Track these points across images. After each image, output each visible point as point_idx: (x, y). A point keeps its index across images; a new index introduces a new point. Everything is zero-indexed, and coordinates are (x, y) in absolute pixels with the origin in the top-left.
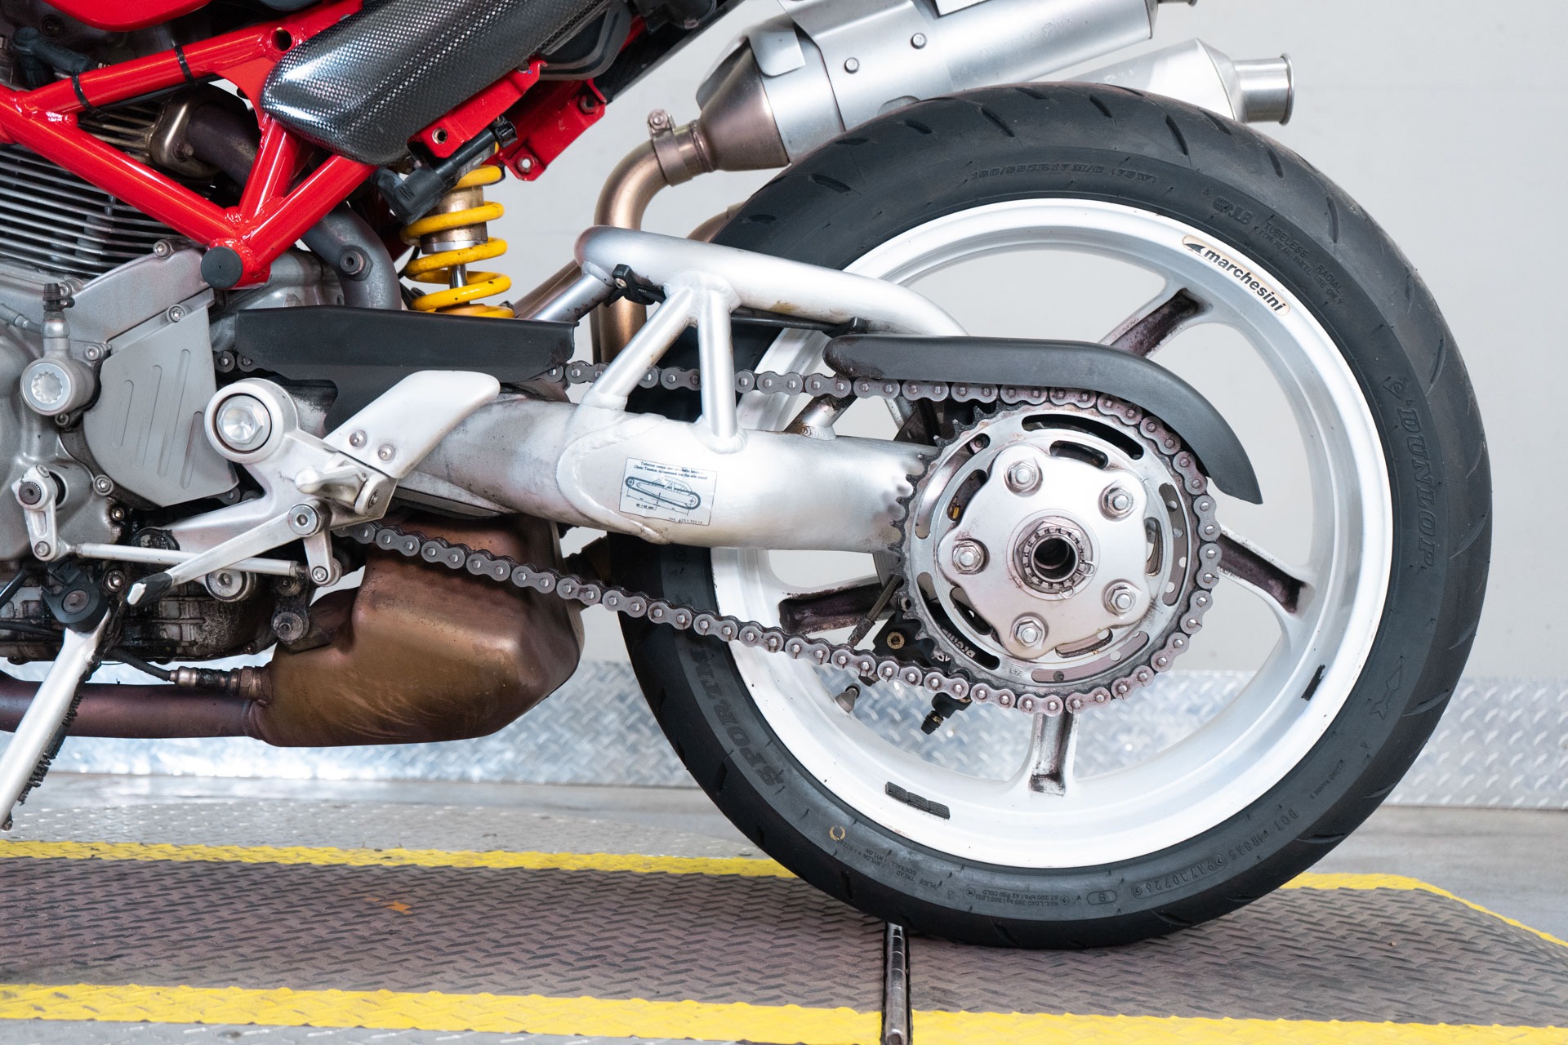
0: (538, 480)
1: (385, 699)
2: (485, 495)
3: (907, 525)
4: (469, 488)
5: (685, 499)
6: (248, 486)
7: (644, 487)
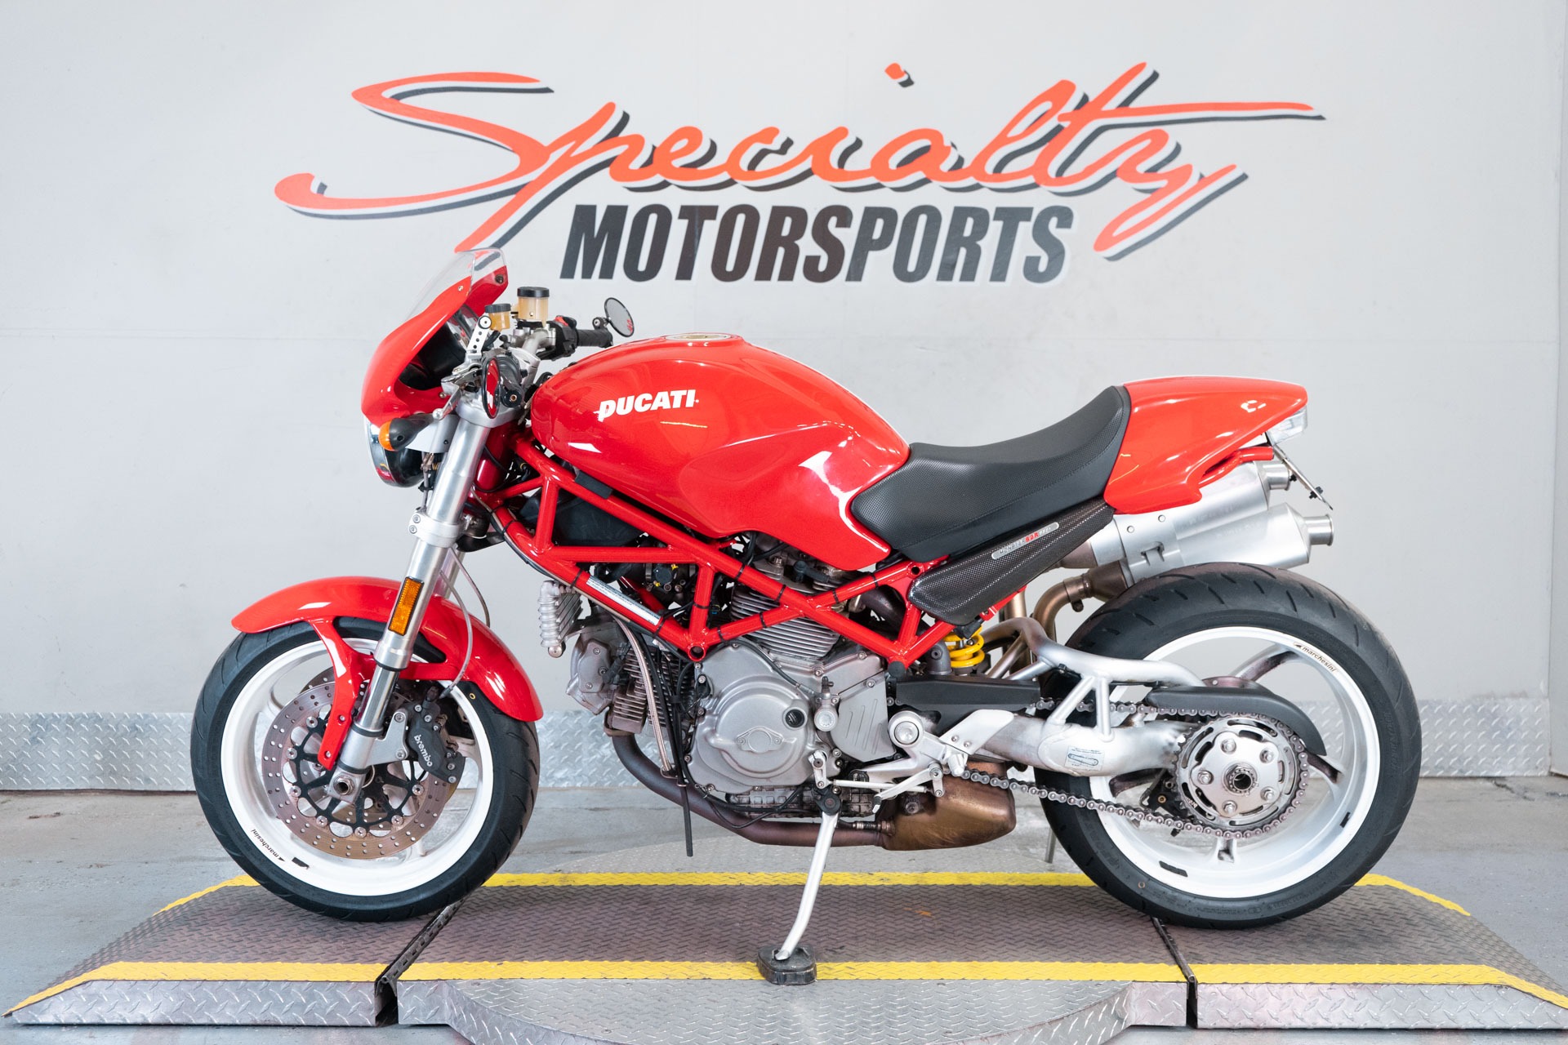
0: (1029, 753)
1: (948, 834)
2: (1001, 755)
3: (1178, 763)
4: (994, 752)
5: (1092, 762)
6: (902, 754)
7: (1076, 758)
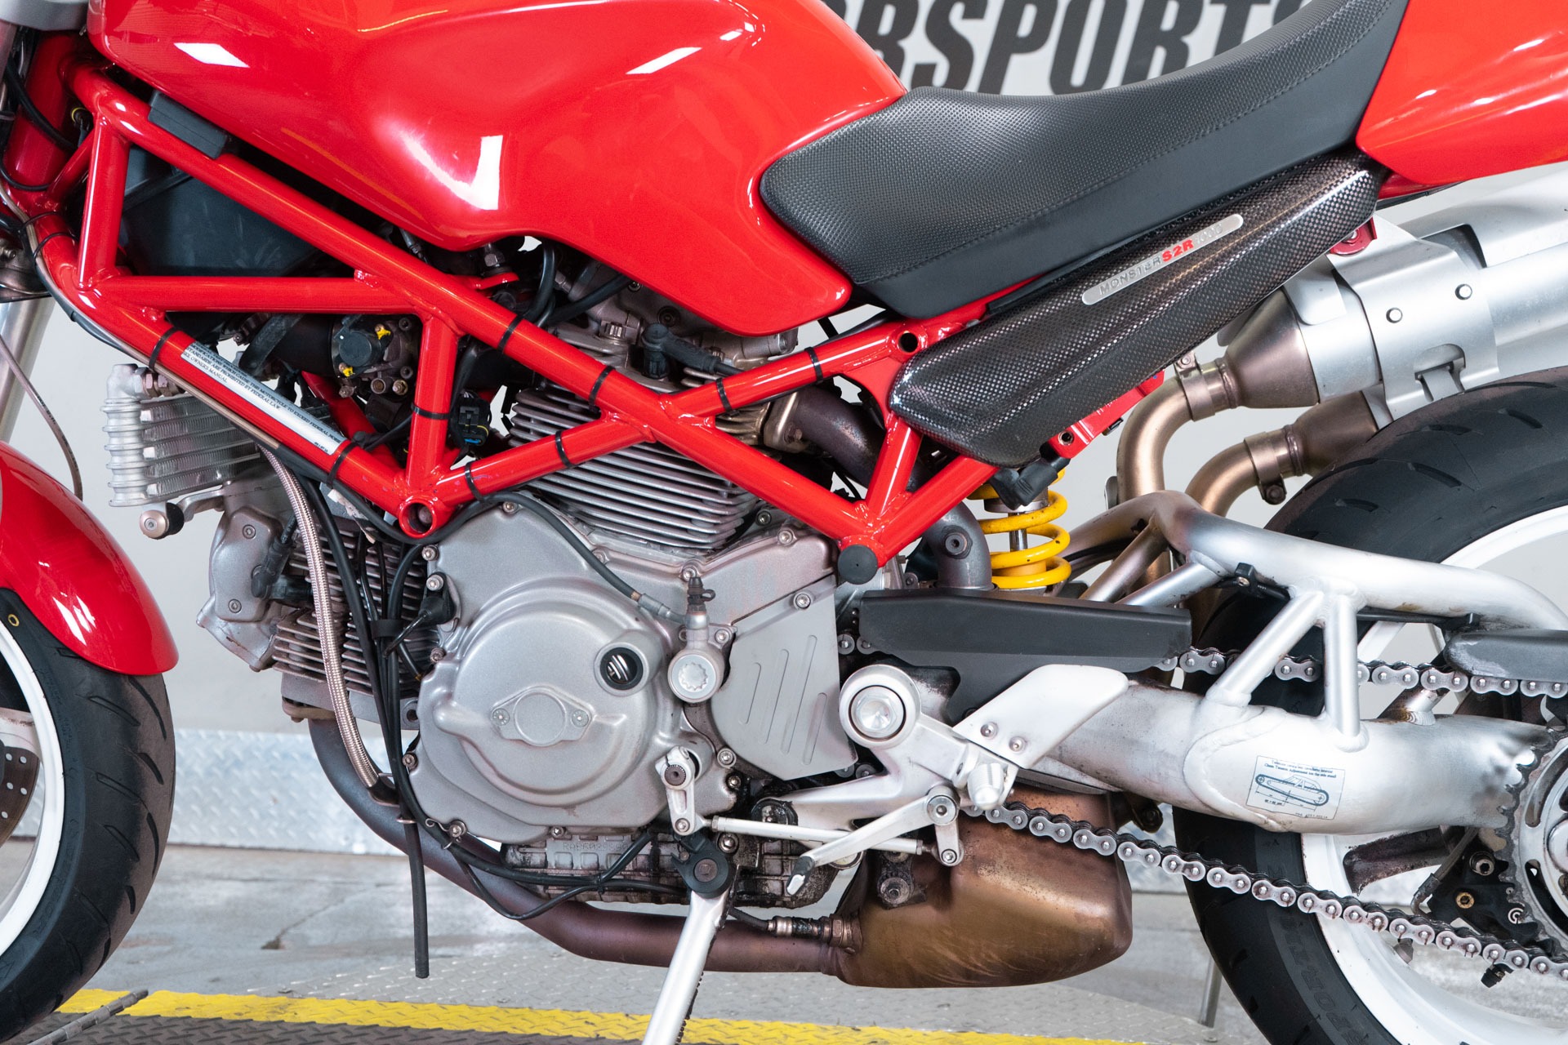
0: (1162, 770)
1: (977, 956)
2: (1097, 775)
3: (1516, 813)
4: (1080, 769)
5: (1314, 796)
6: (869, 763)
7: (1274, 784)
